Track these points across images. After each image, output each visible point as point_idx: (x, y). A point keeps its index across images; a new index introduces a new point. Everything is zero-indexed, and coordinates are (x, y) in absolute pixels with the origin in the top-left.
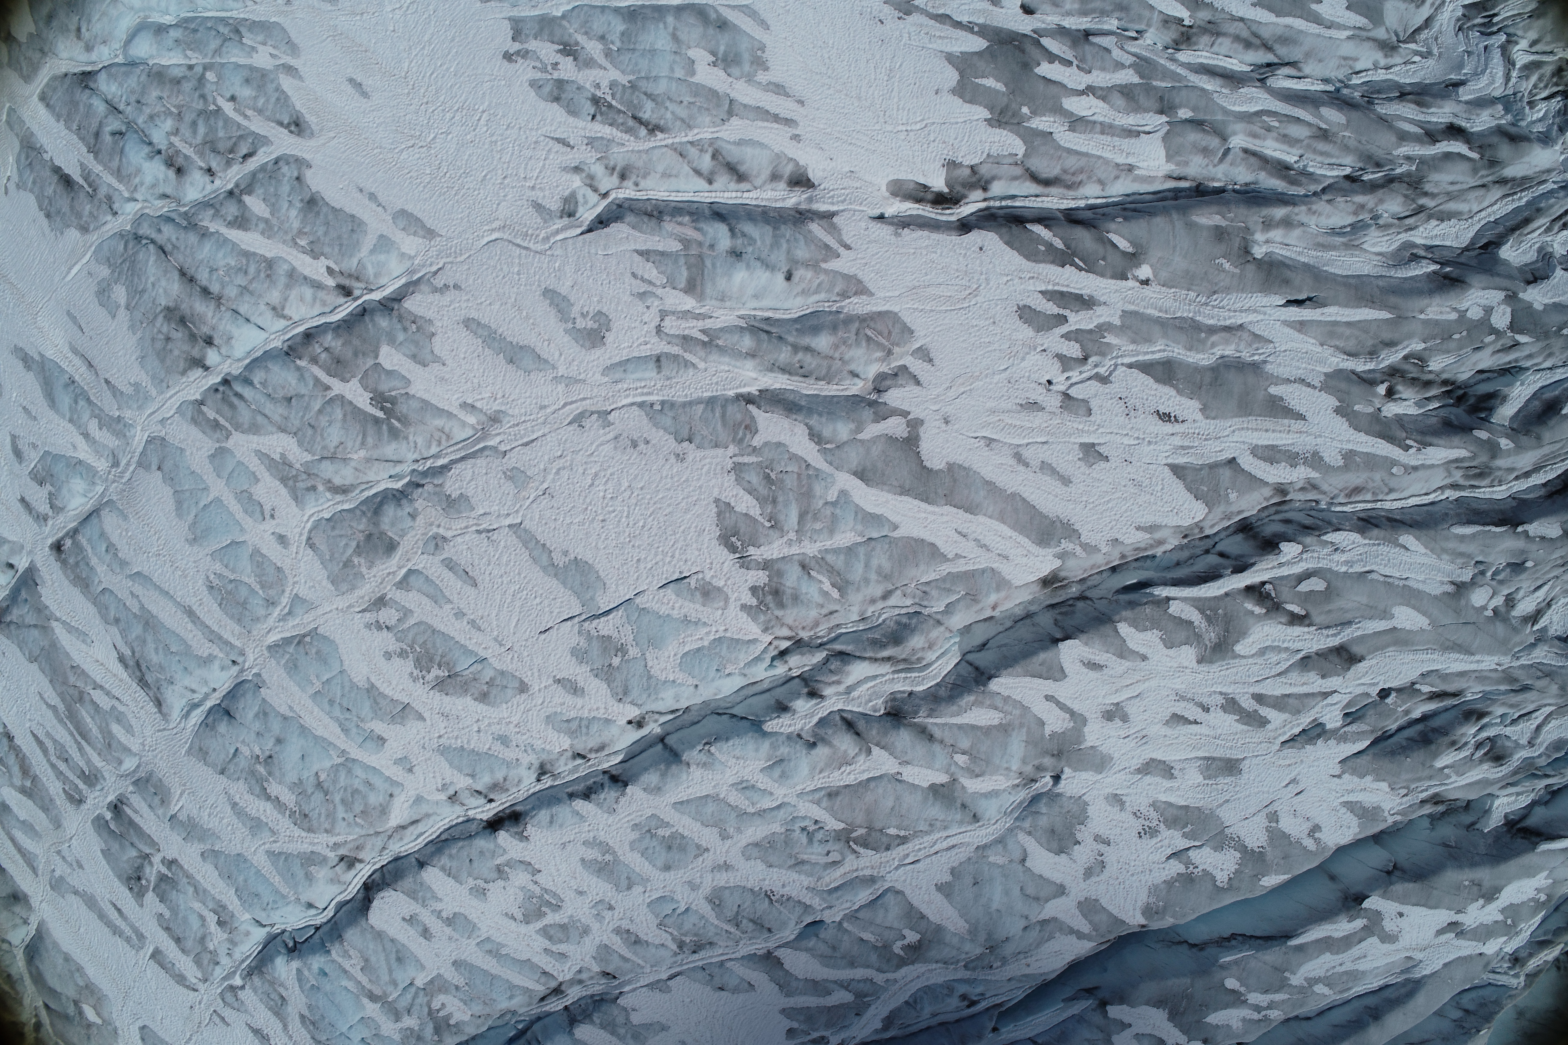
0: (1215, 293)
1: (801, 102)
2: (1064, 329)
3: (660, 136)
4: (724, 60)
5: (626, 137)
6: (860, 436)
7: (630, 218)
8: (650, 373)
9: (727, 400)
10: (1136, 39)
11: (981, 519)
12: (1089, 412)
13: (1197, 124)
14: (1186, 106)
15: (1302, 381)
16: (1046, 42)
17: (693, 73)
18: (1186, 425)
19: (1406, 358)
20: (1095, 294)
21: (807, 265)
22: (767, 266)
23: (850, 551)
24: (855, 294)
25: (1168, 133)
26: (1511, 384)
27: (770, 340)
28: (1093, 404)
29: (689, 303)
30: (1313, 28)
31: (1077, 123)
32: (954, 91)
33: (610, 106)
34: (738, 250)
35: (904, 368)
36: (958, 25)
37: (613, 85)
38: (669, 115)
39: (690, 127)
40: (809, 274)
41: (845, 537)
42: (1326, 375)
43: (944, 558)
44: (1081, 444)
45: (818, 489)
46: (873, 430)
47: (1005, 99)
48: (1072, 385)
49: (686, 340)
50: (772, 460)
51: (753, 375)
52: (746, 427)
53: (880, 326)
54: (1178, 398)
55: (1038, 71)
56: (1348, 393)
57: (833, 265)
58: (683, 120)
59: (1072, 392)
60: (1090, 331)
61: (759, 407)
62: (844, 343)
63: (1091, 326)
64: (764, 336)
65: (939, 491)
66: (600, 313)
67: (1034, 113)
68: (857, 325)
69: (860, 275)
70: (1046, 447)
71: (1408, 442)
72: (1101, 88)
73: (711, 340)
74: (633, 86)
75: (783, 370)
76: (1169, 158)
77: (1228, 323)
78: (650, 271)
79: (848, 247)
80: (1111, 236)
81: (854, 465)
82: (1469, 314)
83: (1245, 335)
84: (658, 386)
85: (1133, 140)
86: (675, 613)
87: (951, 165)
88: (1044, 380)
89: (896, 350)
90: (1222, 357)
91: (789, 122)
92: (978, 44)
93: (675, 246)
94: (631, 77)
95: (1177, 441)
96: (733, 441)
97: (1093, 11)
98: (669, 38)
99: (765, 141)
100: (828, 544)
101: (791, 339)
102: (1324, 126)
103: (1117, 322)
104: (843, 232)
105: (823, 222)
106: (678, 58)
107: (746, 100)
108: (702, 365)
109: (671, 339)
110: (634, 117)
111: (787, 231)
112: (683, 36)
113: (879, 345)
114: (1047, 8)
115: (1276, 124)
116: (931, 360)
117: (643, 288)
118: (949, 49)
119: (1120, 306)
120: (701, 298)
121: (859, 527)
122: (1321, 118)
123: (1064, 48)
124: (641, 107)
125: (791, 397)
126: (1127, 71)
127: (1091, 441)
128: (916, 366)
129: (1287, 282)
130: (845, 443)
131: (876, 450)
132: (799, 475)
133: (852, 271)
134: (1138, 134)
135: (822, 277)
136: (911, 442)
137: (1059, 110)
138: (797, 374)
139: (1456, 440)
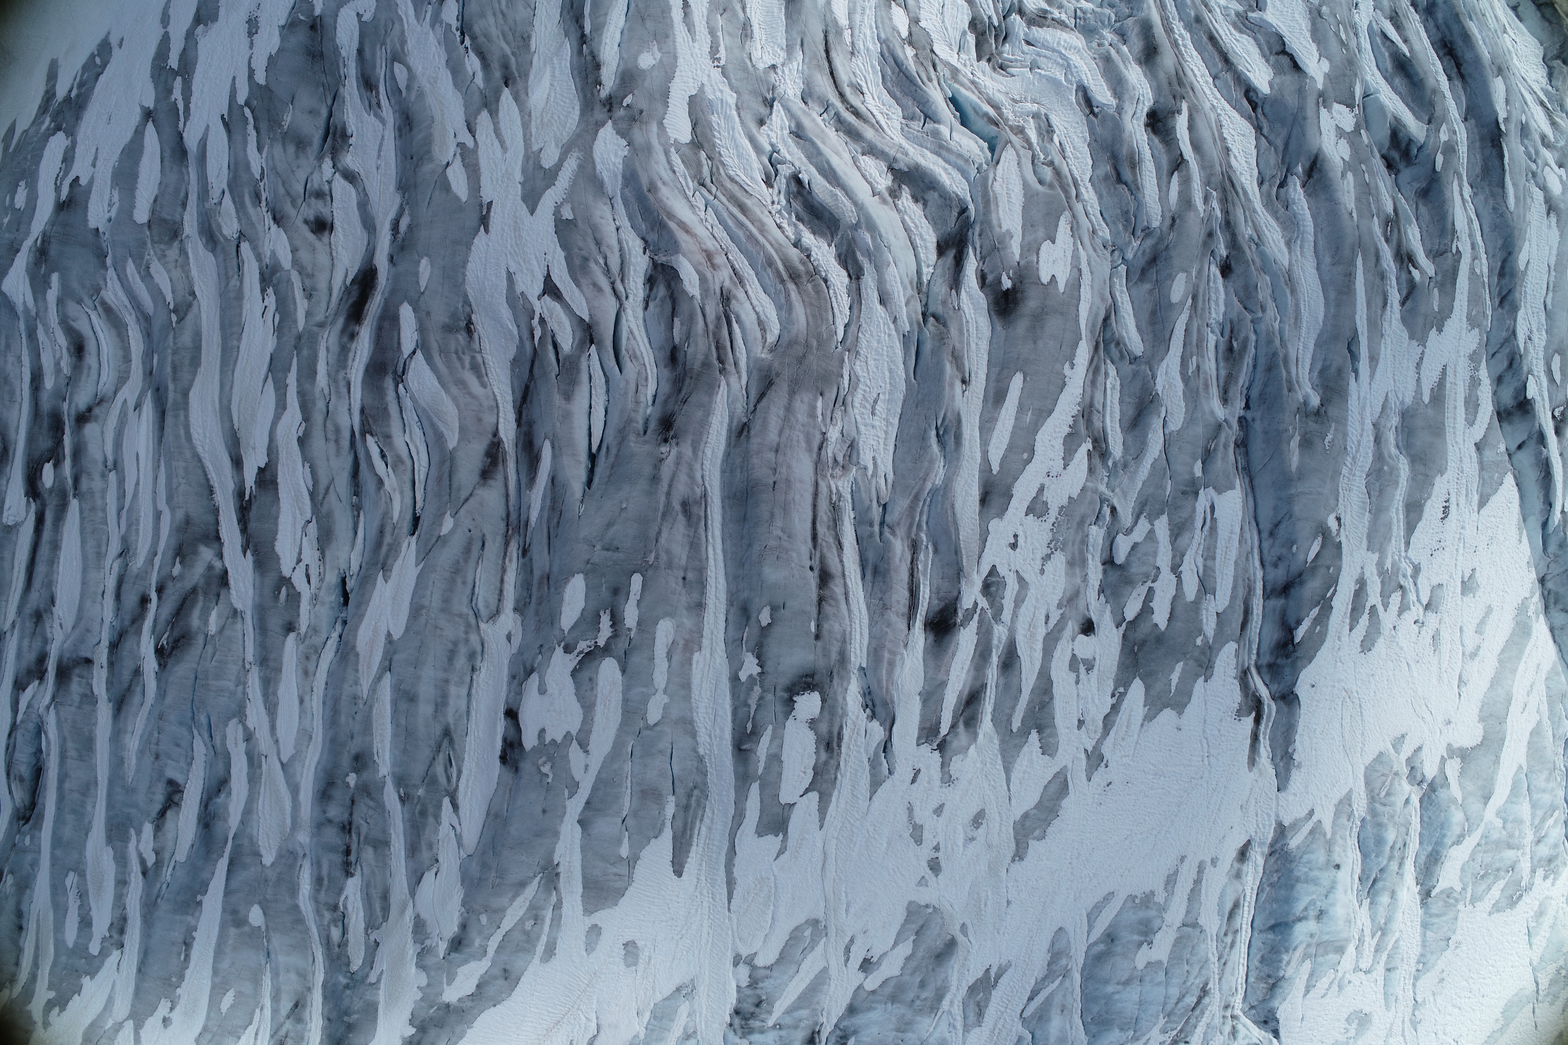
0: (1345, 448)
1: (1183, 859)
2: (1380, 608)
3: (1210, 985)
4: (1146, 934)
5: (1207, 1013)
6: (1460, 802)
7: (1275, 1003)
8: (1395, 975)
9: (1426, 913)
10: (1113, 510)
11: (1514, 691)
12: (1440, 585)
13: (1207, 456)
14: (1192, 467)
15: (1418, 366)
16: (1130, 615)
17: (1160, 962)
18: (1451, 491)
19: (1387, 240)
20: (1355, 577)
21: (1330, 851)
22: (1332, 888)
23: (1534, 806)
24: (1350, 806)
25: (1214, 488)
26: (1382, 109)
27: (1384, 880)
28: (1435, 582)
29: (1351, 949)
30: (1086, 293)
31: (1206, 587)
32: (1180, 713)
33: (1181, 1031)
34: (1317, 913)
35: (1408, 760)
36: (1115, 708)
37: (1164, 1031)
38: (1197, 981)
39: (1207, 961)
40: (1337, 849)
41: (1524, 809)
42: (1412, 337)
43: (1539, 723)
44: (1463, 593)
45: (1495, 836)
46: (1455, 790)
47: (1191, 662)
48: (1419, 600)
49: (1377, 950)
50: (1473, 874)
51: (1405, 889)
52: (1448, 897)
53: (1378, 784)
54: (1433, 498)
55: (1163, 625)
56: (1426, 316)
57: (1327, 826)
58: (1201, 968)
59: (1425, 601)
60: (1383, 583)
61: (1434, 887)
62: (1393, 817)
63: (1379, 581)
64: (1379, 885)
65: (1498, 729)
66: (1347, 1020)
67: (1200, 631)
68: (1377, 805)
69: (1335, 801)
70: (1465, 629)
71: (1454, 251)
72: (1173, 557)
73: (1381, 929)
74: (1169, 1015)
75: (1401, 865)
76: (1232, 487)
77: (1372, 439)
78: (1323, 984)
79: (1311, 813)
80: (1309, 560)
81: (1481, 806)
82: (1347, 158)
83: (1383, 421)
84: (1406, 967)
85: (1220, 525)
86: (1547, 935)
87: (1239, 713)
88: (1415, 627)
89: (1395, 769)
90: (1398, 446)
91: (1201, 870)
92: (1137, 688)
93: (1307, 965)
94: (1161, 1016)
95: (1462, 500)
96: (1455, 906)
97: (1081, 552)
98: (1128, 989)
99: (1219, 891)
100: (1528, 823)
101: (1385, 862)
102: (1190, 301)
103: (1376, 556)
104: (1298, 816)
105: (1289, 834)
106: (1147, 979)
107: (1183, 911)
108: (1397, 935)
109: (1375, 961)
110: (1193, 1009)
111: (1301, 870)
112: (1125, 976)
113: (1391, 784)
114: (1081, 604)
115: (1194, 358)
116: (1403, 736)
117: (1335, 987)
118: (1140, 718)
119: (1363, 551)
120: (1347, 940)
121: (1522, 799)
122: (1183, 303)
123: (1134, 594)
124: (1189, 1005)
125: (1424, 857)
126: (1156, 528)
127: (1459, 584)
128: (1407, 751)
129: (1340, 371)
130: (1465, 814)
131: (1470, 787)
132: (1485, 852)
133: (1332, 809)
134: (1214, 520)
135: (1338, 837)
136: (1464, 755)
137: (1196, 604)
138: (1404, 852)
139: (1448, 194)
